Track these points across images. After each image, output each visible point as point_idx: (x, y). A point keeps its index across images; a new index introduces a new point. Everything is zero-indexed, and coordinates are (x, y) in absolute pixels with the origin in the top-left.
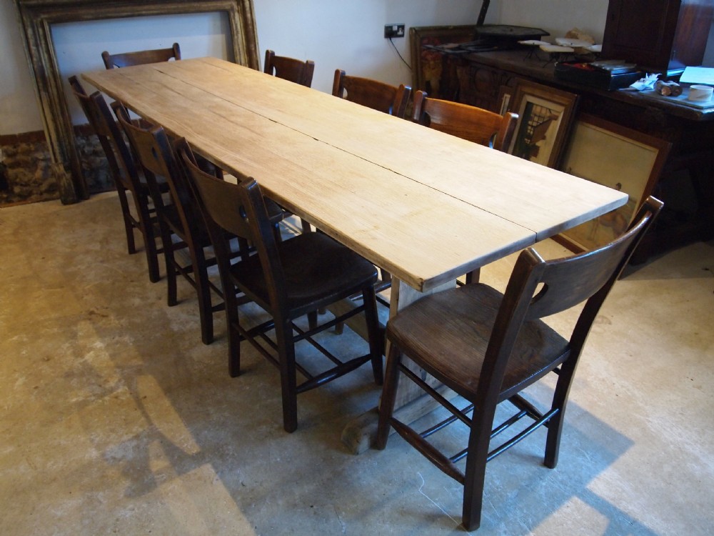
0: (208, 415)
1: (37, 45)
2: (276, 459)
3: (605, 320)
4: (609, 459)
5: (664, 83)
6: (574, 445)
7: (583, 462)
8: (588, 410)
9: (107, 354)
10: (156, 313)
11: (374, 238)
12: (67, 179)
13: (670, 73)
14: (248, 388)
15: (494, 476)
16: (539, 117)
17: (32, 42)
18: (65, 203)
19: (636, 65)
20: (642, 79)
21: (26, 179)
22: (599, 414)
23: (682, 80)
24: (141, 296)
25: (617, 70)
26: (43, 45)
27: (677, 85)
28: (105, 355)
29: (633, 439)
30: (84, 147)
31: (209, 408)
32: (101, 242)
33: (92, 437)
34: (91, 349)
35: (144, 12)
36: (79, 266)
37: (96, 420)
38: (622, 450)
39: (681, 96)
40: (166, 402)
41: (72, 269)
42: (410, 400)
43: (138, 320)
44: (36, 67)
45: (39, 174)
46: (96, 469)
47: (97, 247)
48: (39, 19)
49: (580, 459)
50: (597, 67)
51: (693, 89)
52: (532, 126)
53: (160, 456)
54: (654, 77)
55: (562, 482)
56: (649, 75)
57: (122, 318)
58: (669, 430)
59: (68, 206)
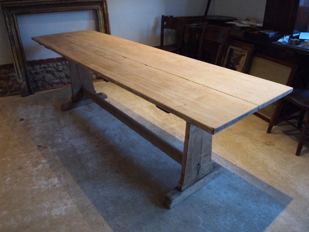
0: (99, 193)
1: (10, 25)
2: (132, 213)
3: (271, 144)
4: (283, 207)
5: (292, 39)
6: (267, 201)
7: (272, 209)
8: (271, 185)
9: (48, 165)
10: (69, 146)
11: (186, 110)
12: (24, 85)
13: (294, 35)
14: (115, 179)
15: (233, 217)
16: (236, 55)
17: (8, 23)
18: (23, 96)
19: (279, 32)
20: (282, 38)
21: (5, 86)
22: (275, 186)
23: (300, 38)
24: (62, 138)
25: (271, 34)
26: (13, 25)
27: (298, 40)
28: (47, 166)
29: (292, 197)
30: (31, 71)
31: (99, 190)
32: (41, 114)
33: (44, 205)
34: (40, 163)
35: (59, 10)
36: (32, 125)
37: (46, 197)
38: (288, 203)
39: (300, 45)
40: (78, 187)
41: (29, 126)
42: (192, 183)
43: (61, 149)
44: (10, 35)
45: (10, 83)
46: (47, 221)
47: (39, 116)
48: (11, 13)
49: (270, 207)
50: (262, 33)
51: (306, 42)
52: (233, 59)
53: (78, 213)
54: (288, 37)
55: (264, 218)
56: (285, 36)
57: (54, 148)
58: (307, 192)
59: (24, 98)
